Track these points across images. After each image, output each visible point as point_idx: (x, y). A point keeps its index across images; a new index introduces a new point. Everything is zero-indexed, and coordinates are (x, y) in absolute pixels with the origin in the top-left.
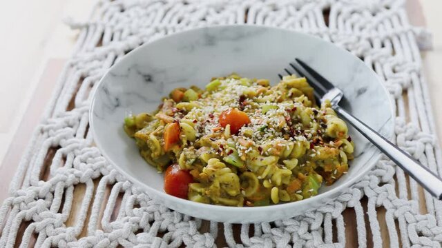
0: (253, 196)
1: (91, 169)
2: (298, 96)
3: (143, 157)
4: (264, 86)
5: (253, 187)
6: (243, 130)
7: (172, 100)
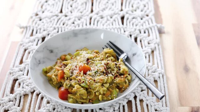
0: (92, 98)
1: (30, 89)
2: (110, 57)
3: (50, 84)
4: (97, 53)
5: (92, 95)
6: (88, 73)
7: (61, 60)
